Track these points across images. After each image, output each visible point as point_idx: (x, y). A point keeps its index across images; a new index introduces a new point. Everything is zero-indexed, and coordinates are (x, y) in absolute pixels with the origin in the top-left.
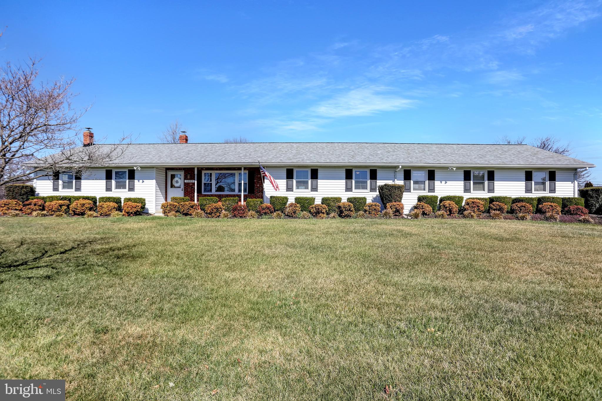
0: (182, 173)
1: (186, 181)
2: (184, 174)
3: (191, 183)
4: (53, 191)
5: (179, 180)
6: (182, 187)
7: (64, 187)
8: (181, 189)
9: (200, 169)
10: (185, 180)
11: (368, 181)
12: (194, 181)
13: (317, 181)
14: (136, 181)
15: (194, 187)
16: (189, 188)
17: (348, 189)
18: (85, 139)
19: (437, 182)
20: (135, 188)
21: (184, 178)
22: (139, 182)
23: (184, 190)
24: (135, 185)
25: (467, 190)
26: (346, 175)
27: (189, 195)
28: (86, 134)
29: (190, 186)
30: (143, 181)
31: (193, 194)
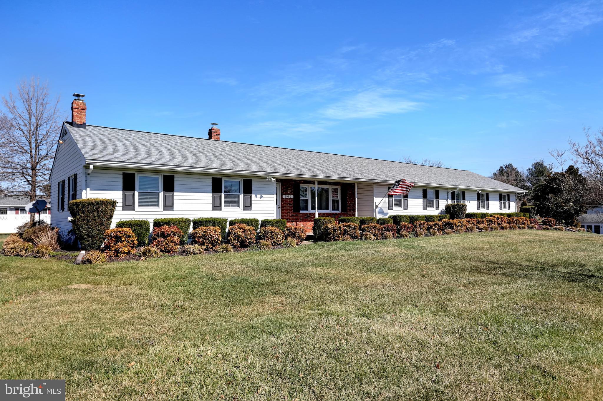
0: (279, 186)
1: (284, 196)
2: (282, 187)
3: (289, 199)
4: (124, 210)
6: (279, 203)
7: (141, 204)
8: (278, 206)
9: (298, 181)
10: (282, 195)
11: (435, 201)
12: (292, 197)
13: (407, 200)
14: (253, 196)
15: (292, 203)
16: (287, 205)
17: (424, 208)
18: (77, 114)
19: (466, 201)
20: (253, 205)
21: (281, 192)
22: (256, 197)
23: (281, 208)
24: (253, 202)
25: (478, 208)
26: (423, 195)
27: (286, 214)
28: (80, 106)
29: (288, 203)
30: (261, 196)
31: (292, 212)
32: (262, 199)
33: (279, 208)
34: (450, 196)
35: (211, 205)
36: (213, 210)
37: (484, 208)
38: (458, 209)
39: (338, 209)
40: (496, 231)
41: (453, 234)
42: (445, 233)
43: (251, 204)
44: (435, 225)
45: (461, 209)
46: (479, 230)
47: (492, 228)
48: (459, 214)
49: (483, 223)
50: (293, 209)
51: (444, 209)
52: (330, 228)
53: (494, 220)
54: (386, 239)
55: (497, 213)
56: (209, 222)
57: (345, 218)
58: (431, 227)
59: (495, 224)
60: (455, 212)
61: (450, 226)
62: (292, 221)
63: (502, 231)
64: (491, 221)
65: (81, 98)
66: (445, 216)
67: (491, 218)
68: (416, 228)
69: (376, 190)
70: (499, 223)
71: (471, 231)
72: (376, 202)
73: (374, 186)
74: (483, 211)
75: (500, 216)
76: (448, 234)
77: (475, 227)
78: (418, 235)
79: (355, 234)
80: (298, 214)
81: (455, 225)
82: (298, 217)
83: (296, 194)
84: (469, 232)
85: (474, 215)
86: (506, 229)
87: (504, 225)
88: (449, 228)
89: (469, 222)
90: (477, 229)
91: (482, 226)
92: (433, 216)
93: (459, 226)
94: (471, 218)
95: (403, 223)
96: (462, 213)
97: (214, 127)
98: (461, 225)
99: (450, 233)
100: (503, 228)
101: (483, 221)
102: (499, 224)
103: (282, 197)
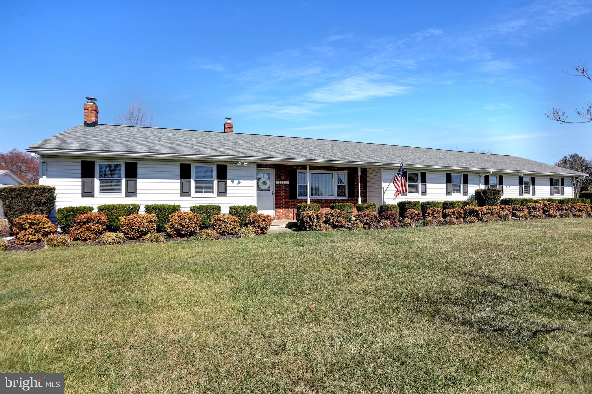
0: (272, 172)
1: (278, 182)
2: (275, 173)
3: (285, 185)
4: (83, 196)
5: (268, 182)
6: (273, 189)
7: (102, 191)
8: (270, 193)
9: (295, 167)
10: (276, 181)
11: (462, 186)
12: (288, 183)
13: (426, 185)
14: (229, 182)
15: (288, 190)
16: (282, 191)
17: (449, 193)
18: (88, 114)
19: (504, 187)
20: (228, 192)
21: (275, 178)
22: (233, 182)
23: (276, 194)
24: (228, 188)
25: (521, 193)
26: (447, 179)
27: (281, 200)
28: (90, 108)
29: (283, 189)
30: (239, 181)
31: (288, 199)
32: (240, 185)
33: (273, 194)
34: (483, 180)
35: (179, 191)
36: (181, 196)
37: (529, 193)
38: (489, 194)
39: (345, 196)
40: (541, 219)
41: (477, 223)
42: (467, 222)
43: (226, 190)
44: (454, 212)
45: (494, 194)
46: (516, 218)
47: (534, 216)
48: (491, 200)
49: (523, 210)
50: (289, 195)
51: (474, 194)
52: (305, 216)
53: (538, 207)
54: (381, 228)
55: (545, 199)
56: (153, 208)
57: (334, 204)
58: (449, 215)
59: (538, 211)
60: (486, 198)
61: (475, 213)
62: (288, 208)
63: (549, 219)
64: (535, 208)
65: (94, 101)
66: (472, 202)
67: (534, 205)
68: (428, 215)
69: (384, 174)
70: (546, 211)
71: (505, 219)
72: (383, 188)
73: (382, 171)
74: (526, 196)
75: (547, 202)
76: (471, 222)
77: (510, 215)
78: (428, 224)
79: (338, 223)
80: (295, 200)
81: (482, 212)
82: (294, 203)
83: (293, 180)
84: (501, 220)
85: (512, 201)
86: (555, 217)
87: (552, 212)
88: (473, 216)
89: (503, 209)
90: (512, 217)
91: (520, 214)
92: (454, 202)
93: (488, 213)
94: (506, 205)
95: (411, 210)
96: (494, 198)
97: (229, 121)
98: (490, 212)
99: (474, 222)
100: (551, 216)
101: (522, 208)
102: (544, 212)
103: (276, 183)
